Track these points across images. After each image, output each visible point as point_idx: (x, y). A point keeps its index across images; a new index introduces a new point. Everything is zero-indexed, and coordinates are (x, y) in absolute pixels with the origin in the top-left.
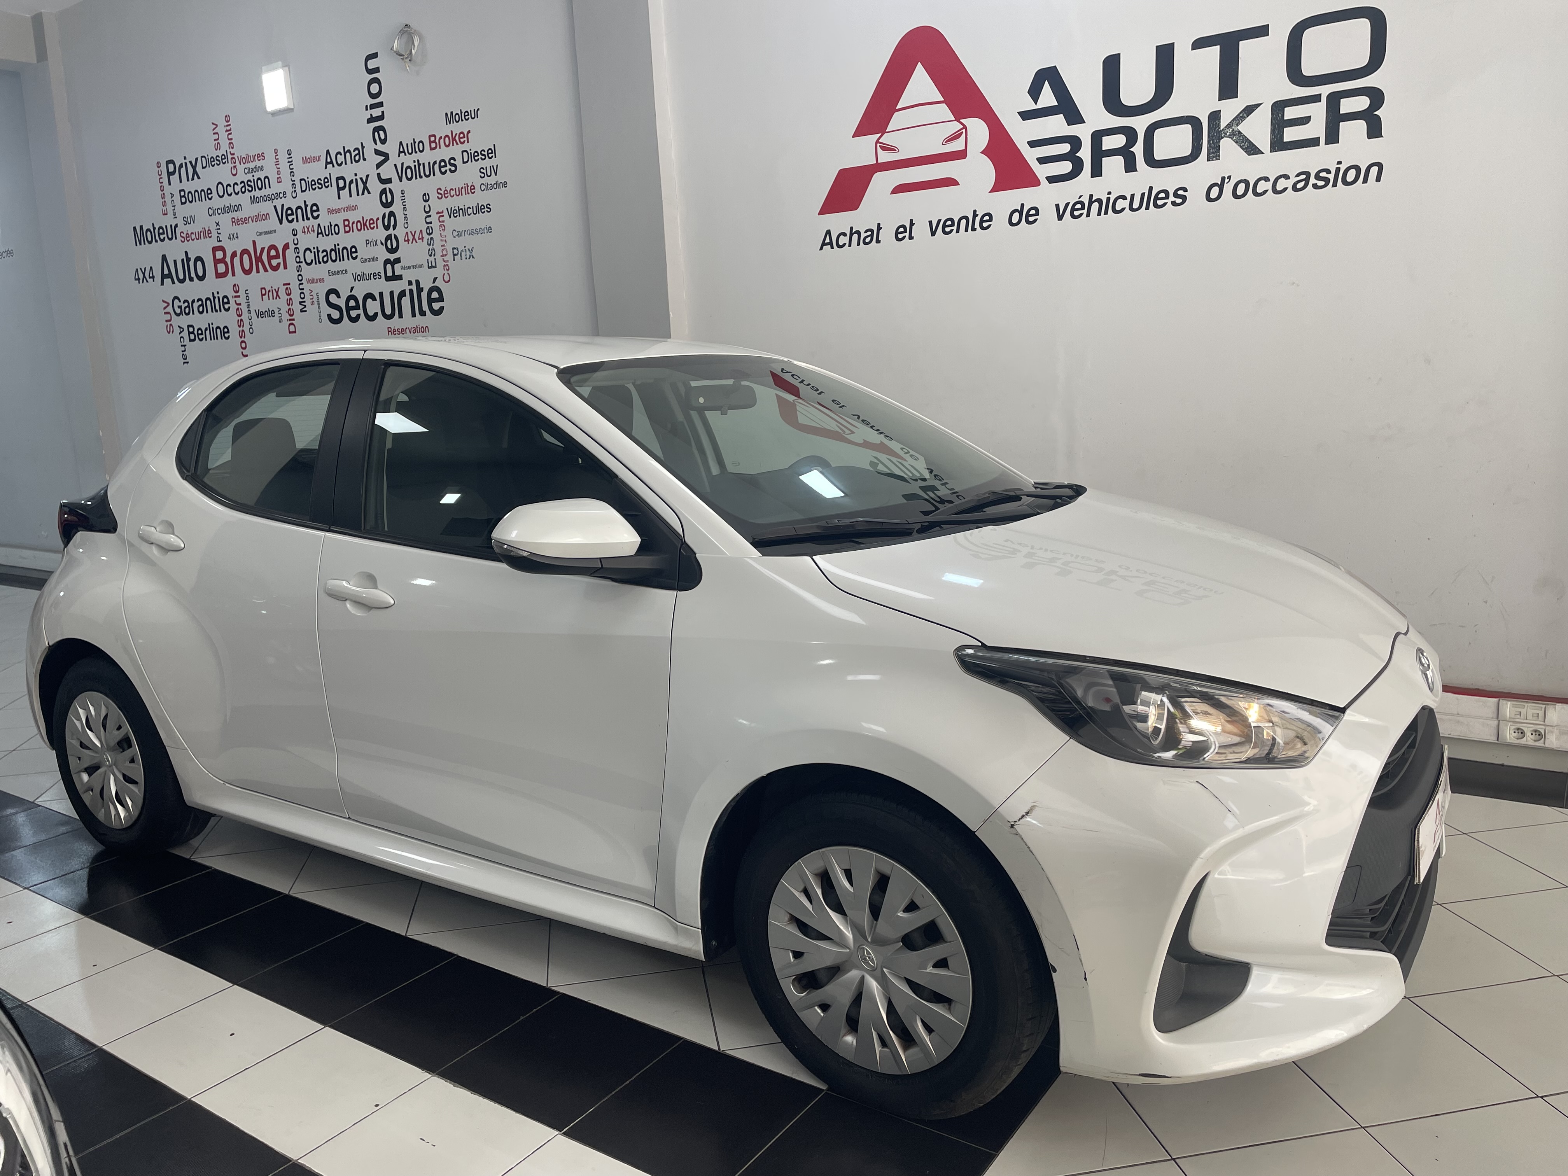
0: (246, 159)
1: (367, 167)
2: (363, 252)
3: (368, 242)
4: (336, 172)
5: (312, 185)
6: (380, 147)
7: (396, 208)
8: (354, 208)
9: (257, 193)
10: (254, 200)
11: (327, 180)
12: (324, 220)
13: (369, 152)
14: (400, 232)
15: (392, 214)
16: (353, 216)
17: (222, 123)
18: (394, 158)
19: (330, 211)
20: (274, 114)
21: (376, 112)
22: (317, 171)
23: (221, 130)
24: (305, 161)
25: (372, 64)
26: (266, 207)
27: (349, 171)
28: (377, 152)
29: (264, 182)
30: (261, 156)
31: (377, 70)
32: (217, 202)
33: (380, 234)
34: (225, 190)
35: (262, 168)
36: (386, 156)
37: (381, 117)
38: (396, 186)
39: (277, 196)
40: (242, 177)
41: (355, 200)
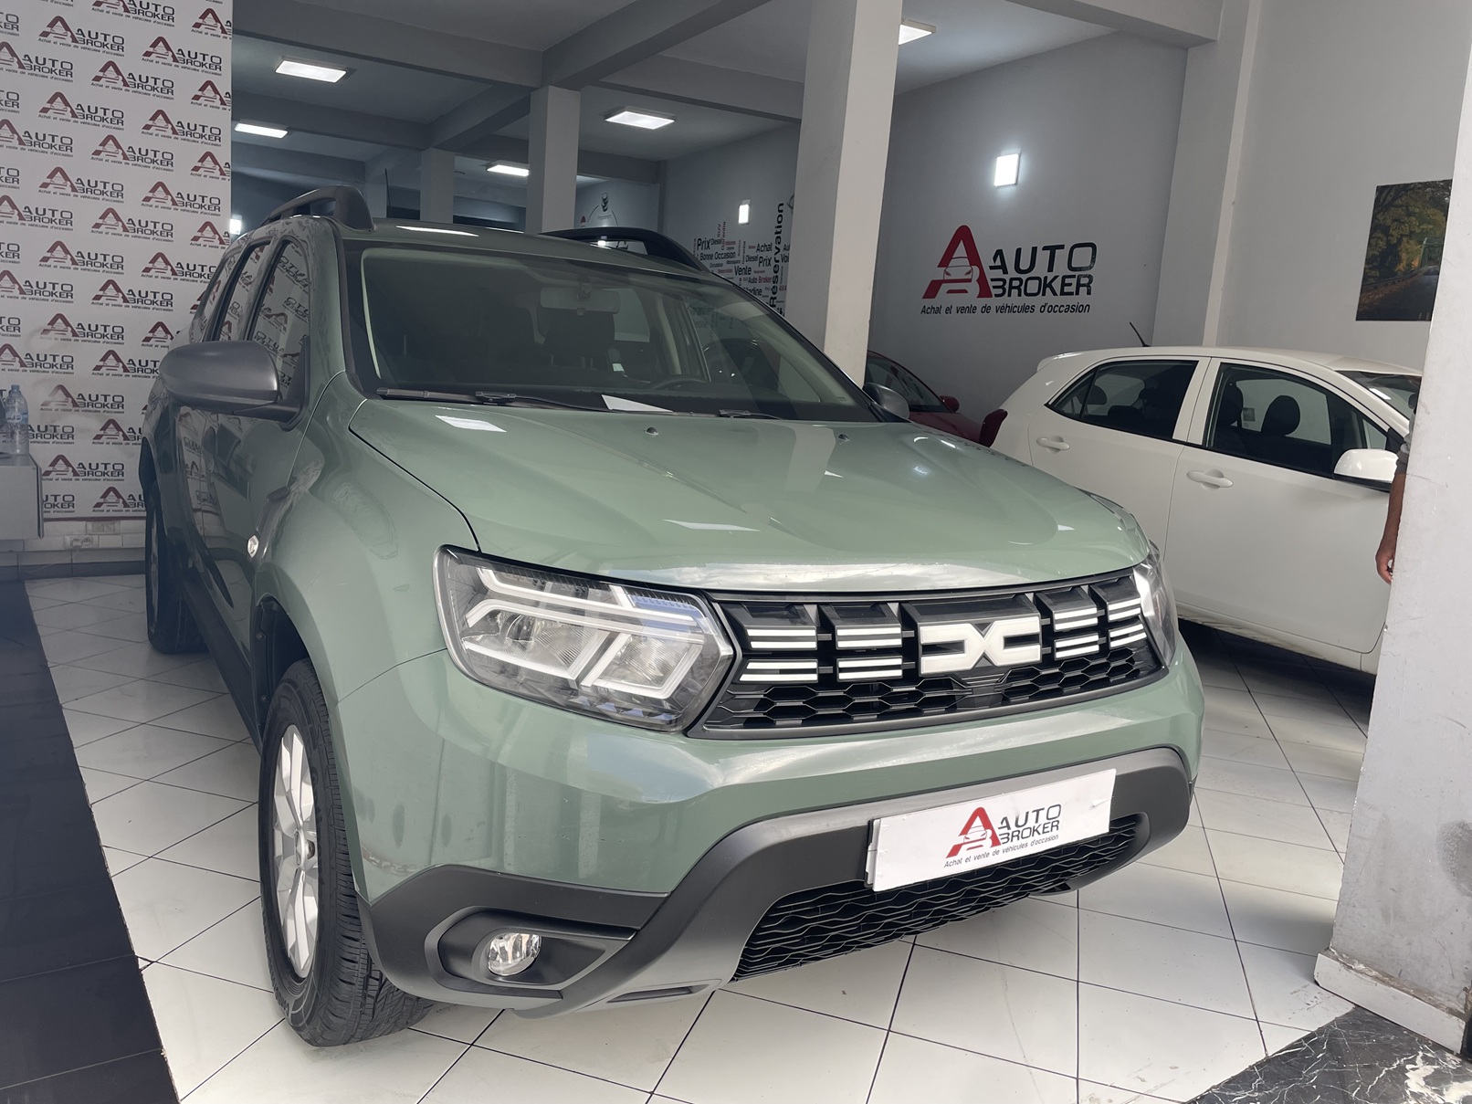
0: (728, 243)
1: (771, 254)
2: (762, 293)
3: (766, 288)
4: (760, 254)
5: (751, 259)
6: (778, 246)
7: (779, 274)
8: (763, 272)
9: (729, 259)
10: (728, 262)
11: (756, 257)
12: (753, 275)
13: (773, 247)
14: (778, 285)
15: (777, 276)
16: (763, 275)
17: (722, 225)
18: (782, 252)
19: (755, 272)
20: (743, 225)
21: (779, 230)
22: (753, 253)
23: (721, 228)
24: (750, 247)
25: (781, 208)
26: (732, 266)
27: (765, 255)
28: (776, 248)
29: (733, 255)
30: (734, 243)
31: (782, 211)
32: (715, 261)
33: (771, 285)
34: (719, 256)
35: (733, 248)
36: (779, 250)
37: (780, 233)
38: (780, 264)
39: (737, 262)
40: (726, 251)
41: (766, 268)
